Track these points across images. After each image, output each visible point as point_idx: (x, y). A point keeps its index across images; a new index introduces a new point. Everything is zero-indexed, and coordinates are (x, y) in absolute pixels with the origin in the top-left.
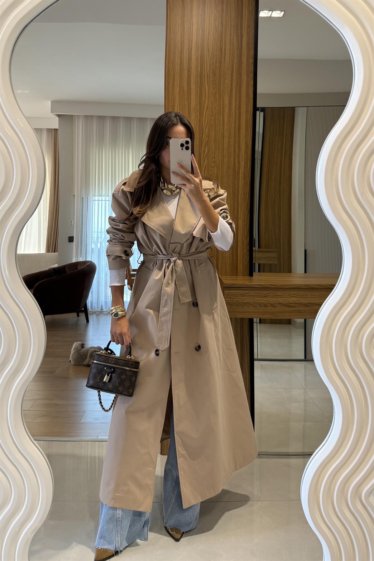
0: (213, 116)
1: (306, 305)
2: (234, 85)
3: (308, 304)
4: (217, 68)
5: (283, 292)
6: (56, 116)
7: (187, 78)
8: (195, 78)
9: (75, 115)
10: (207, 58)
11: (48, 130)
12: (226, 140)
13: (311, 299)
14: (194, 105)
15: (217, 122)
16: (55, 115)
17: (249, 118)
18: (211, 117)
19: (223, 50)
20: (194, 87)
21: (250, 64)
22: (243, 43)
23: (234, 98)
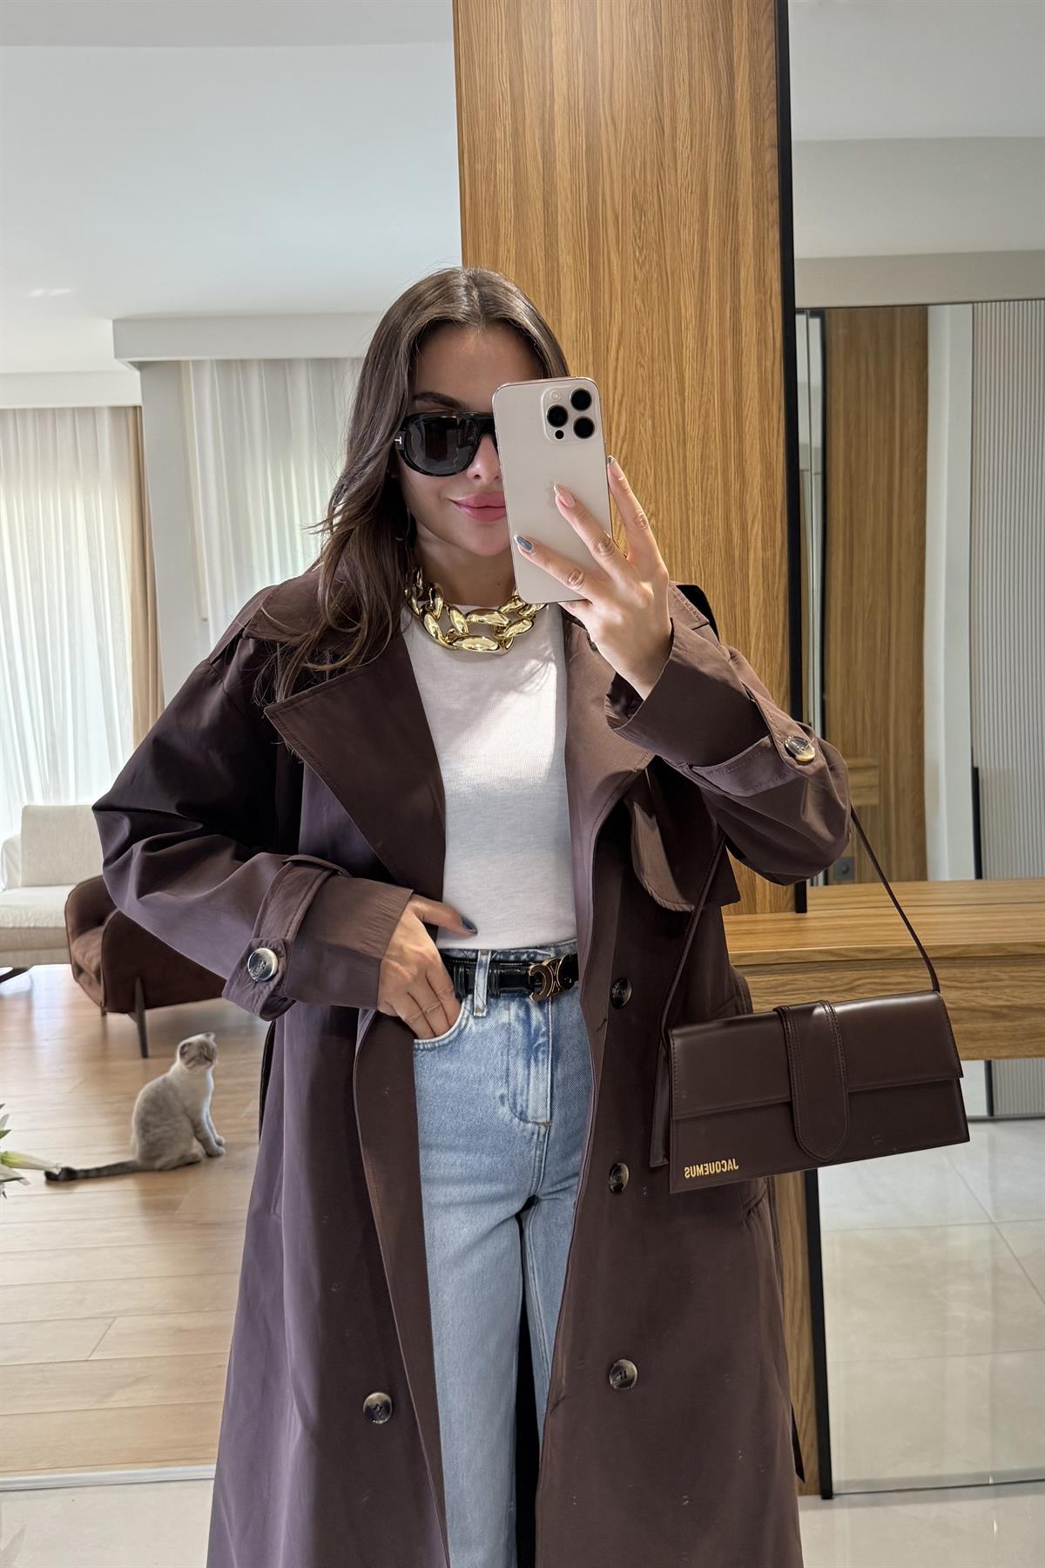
0: (642, 366)
1: (997, 1014)
2: (713, 245)
3: (1005, 1011)
4: (649, 189)
5: (912, 973)
6: (132, 367)
7: (542, 230)
8: (570, 228)
9: (187, 362)
10: (613, 151)
11: (116, 410)
12: (693, 451)
13: (1015, 994)
14: (574, 329)
15: (657, 387)
16: (130, 365)
17: (769, 364)
18: (637, 370)
19: (667, 121)
20: (569, 259)
21: (766, 169)
22: (738, 96)
23: (714, 296)
